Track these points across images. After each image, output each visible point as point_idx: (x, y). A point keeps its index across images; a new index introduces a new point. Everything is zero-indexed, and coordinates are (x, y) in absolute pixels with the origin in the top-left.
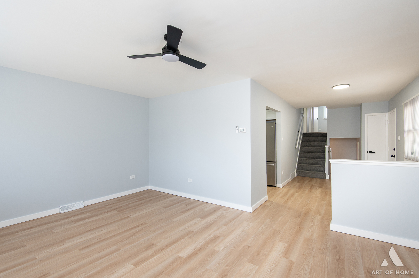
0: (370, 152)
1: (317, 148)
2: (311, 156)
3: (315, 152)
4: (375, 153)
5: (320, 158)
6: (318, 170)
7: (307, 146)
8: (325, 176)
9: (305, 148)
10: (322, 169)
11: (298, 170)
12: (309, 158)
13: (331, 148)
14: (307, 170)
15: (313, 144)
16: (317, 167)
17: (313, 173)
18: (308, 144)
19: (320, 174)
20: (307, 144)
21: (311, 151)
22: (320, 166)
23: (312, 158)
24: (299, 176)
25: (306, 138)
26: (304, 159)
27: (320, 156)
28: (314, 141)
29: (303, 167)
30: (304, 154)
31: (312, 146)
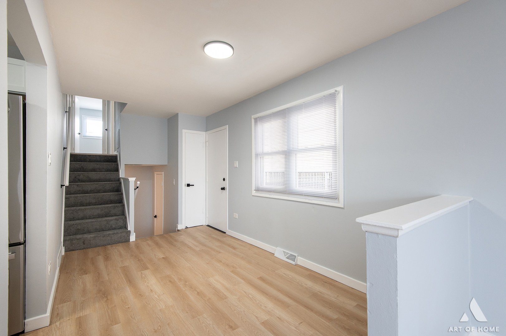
0: (188, 185)
1: (105, 184)
2: (94, 201)
3: (99, 192)
4: (193, 185)
5: (111, 202)
6: (111, 226)
7: (79, 180)
8: (129, 236)
9: (78, 185)
10: (121, 223)
11: (68, 238)
12: (89, 204)
13: (138, 183)
14: (89, 232)
15: (93, 175)
16: (111, 220)
17: (104, 236)
18: (82, 175)
19: (120, 235)
20: (81, 177)
21: (91, 191)
22: (116, 219)
23: (95, 204)
24: (70, 251)
25: (77, 165)
26: (78, 208)
27: (113, 198)
28: (94, 170)
29: (79, 227)
30: (77, 197)
31: (91, 180)
